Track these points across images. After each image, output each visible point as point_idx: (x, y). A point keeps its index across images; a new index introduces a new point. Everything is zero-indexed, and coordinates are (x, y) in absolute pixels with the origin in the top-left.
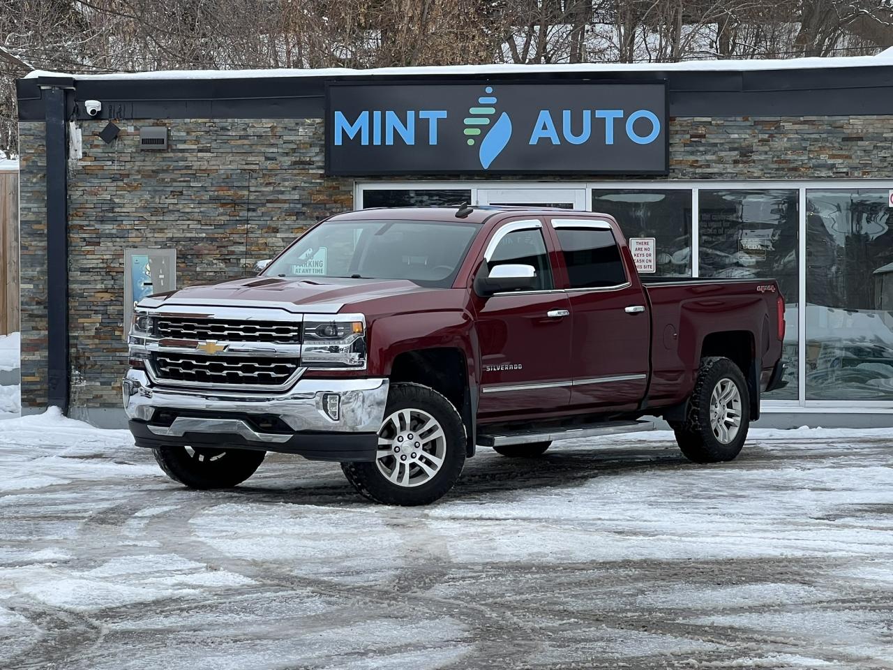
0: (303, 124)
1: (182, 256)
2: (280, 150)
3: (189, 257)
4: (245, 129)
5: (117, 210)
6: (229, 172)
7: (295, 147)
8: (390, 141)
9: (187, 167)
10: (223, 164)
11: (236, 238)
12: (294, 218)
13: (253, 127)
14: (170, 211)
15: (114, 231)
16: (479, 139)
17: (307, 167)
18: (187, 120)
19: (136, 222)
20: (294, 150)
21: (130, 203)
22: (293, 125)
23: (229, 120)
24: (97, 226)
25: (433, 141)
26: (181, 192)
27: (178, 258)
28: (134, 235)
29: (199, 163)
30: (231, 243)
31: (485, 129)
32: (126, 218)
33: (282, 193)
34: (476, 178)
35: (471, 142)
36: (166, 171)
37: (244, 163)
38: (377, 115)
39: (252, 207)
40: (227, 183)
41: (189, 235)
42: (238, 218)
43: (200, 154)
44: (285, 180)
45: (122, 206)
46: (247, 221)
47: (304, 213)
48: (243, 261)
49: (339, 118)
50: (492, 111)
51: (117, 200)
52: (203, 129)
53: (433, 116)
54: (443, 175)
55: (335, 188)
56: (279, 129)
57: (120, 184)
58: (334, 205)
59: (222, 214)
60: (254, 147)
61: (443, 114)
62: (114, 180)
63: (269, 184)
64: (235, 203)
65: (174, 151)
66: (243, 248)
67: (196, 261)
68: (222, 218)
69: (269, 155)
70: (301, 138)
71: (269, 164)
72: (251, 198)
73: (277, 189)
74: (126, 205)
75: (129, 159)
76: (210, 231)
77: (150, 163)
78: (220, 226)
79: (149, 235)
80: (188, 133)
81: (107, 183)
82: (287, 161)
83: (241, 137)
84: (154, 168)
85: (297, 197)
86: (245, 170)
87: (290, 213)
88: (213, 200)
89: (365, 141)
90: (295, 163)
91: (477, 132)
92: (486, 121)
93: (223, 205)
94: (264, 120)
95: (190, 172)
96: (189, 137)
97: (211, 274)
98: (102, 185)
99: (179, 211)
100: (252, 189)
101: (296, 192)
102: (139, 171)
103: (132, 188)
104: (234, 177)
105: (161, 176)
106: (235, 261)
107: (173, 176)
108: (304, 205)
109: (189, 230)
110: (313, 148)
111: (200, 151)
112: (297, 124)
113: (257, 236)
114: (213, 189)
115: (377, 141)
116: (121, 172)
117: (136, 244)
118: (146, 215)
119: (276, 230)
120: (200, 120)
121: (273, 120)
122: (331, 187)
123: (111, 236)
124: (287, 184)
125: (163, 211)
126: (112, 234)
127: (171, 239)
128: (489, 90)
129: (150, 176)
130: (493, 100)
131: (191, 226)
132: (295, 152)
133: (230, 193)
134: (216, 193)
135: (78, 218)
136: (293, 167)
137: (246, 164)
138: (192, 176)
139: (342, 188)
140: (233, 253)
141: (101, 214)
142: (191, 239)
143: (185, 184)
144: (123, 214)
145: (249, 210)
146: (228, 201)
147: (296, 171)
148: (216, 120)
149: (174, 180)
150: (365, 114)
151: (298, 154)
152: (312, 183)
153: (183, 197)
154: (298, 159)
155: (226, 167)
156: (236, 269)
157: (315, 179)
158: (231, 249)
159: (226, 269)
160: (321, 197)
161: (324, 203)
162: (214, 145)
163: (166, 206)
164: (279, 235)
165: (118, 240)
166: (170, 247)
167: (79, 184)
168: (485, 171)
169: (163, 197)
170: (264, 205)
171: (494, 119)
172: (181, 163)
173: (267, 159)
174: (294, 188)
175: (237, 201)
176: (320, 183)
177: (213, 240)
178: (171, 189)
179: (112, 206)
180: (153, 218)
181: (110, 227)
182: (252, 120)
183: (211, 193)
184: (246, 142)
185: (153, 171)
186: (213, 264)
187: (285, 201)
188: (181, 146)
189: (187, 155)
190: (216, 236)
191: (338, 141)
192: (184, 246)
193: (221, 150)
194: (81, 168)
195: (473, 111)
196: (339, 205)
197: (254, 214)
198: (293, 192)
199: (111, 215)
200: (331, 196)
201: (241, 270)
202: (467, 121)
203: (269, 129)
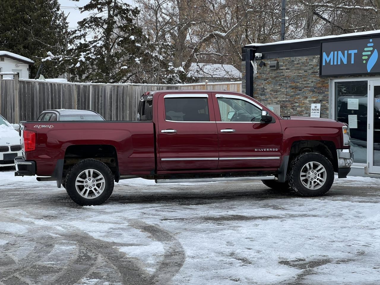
0: (315, 58)
1: (281, 107)
2: (308, 68)
3: (283, 107)
4: (299, 61)
5: (265, 91)
6: (294, 77)
7: (312, 66)
8: (339, 63)
9: (283, 75)
10: (293, 74)
11: (296, 100)
12: (312, 93)
13: (301, 60)
14: (279, 91)
15: (264, 98)
16: (367, 60)
17: (316, 74)
18: (283, 58)
19: (270, 95)
20: (312, 68)
21: (269, 88)
22: (312, 58)
23: (295, 58)
24: (260, 97)
25: (352, 62)
26: (281, 84)
27: (280, 108)
28: (269, 100)
29: (286, 74)
30: (294, 102)
31: (369, 56)
32: (267, 94)
33: (309, 84)
34: (367, 76)
35: (364, 62)
36: (278, 77)
37: (298, 73)
38: (336, 52)
39: (300, 89)
40: (294, 81)
41: (283, 100)
42: (296, 93)
43: (286, 71)
44: (310, 79)
45: (266, 89)
46: (299, 94)
47: (315, 91)
48: (298, 109)
49: (324, 54)
50: (371, 49)
51: (265, 88)
52: (288, 61)
53: (353, 52)
54: (356, 75)
55: (324, 81)
56: (308, 60)
57: (266, 82)
58: (323, 88)
59: (293, 92)
60: (301, 67)
61: (356, 51)
62: (265, 80)
63: (305, 81)
64: (296, 88)
65: (280, 70)
66: (297, 104)
67: (285, 109)
68: (292, 93)
69: (305, 70)
70: (314, 63)
71: (305, 74)
72: (300, 86)
73: (307, 82)
74: (268, 89)
75: (268, 73)
76: (289, 98)
77: (273, 74)
78: (291, 96)
79: (273, 100)
80: (284, 63)
81: (263, 82)
82: (310, 71)
83: (297, 64)
84: (275, 76)
85: (313, 85)
86: (299, 76)
87: (311, 91)
88: (290, 87)
89: (332, 64)
90: (312, 73)
91: (366, 57)
92: (369, 53)
93: (293, 88)
94: (304, 57)
95: (284, 77)
96: (284, 65)
97: (289, 114)
98: (262, 82)
99: (281, 91)
100: (300, 83)
101: (313, 83)
102: (271, 77)
103: (269, 83)
104: (296, 78)
105: (277, 79)
106: (295, 109)
107: (279, 79)
108: (315, 88)
109: (283, 98)
110: (318, 67)
111: (286, 69)
112: (313, 58)
113: (302, 100)
114: (290, 83)
115: (335, 63)
116: (266, 78)
117: (270, 103)
118: (272, 93)
119: (307, 98)
120: (287, 58)
121: (307, 57)
122: (322, 81)
123: (264, 100)
124: (310, 80)
125: (277, 91)
126: (264, 99)
127: (278, 101)
128: (371, 40)
129: (273, 79)
130: (372, 44)
131: (284, 96)
132: (312, 69)
133: (295, 84)
134: (291, 84)
135: (255, 94)
136: (312, 74)
137: (299, 73)
138: (284, 78)
139: (326, 82)
140: (295, 106)
141: (261, 93)
142: (284, 101)
143: (282, 81)
144: (267, 92)
145: (299, 90)
146: (294, 87)
147: (313, 76)
148: (291, 58)
149: (280, 80)
150: (332, 53)
151: (313, 69)
152: (317, 80)
153: (282, 86)
154: (313, 71)
155: (293, 75)
156: (296, 112)
157: (318, 78)
158: (294, 104)
159: (293, 112)
160: (320, 85)
161: (320, 87)
162: (290, 67)
163: (277, 89)
164: (307, 99)
165: (265, 101)
166: (278, 104)
167: (256, 82)
168: (369, 73)
169: (277, 86)
170: (304, 88)
171: (372, 52)
172: (281, 74)
173: (305, 71)
174: (312, 82)
175: (296, 87)
176: (320, 80)
177: (289, 101)
178: (279, 83)
179: (263, 89)
180: (274, 94)
181: (263, 97)
182: (301, 57)
183: (289, 84)
184: (299, 65)
185: (275, 77)
186: (290, 110)
187: (309, 87)
188: (281, 68)
189: (283, 71)
190: (290, 100)
191: (324, 64)
192: (282, 103)
193: (292, 69)
194: (256, 77)
195: (366, 49)
196: (324, 88)
197: (301, 92)
198: (312, 83)
199: (264, 93)
200: (322, 84)
201: (297, 112)
202: (364, 53)
203: (305, 60)
